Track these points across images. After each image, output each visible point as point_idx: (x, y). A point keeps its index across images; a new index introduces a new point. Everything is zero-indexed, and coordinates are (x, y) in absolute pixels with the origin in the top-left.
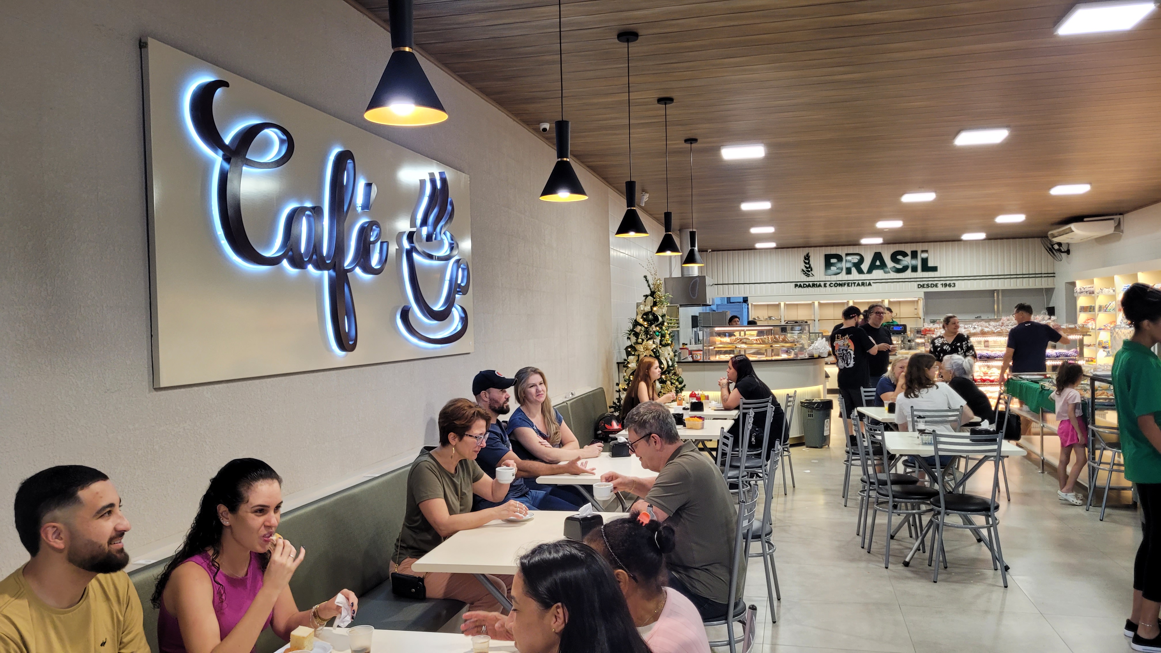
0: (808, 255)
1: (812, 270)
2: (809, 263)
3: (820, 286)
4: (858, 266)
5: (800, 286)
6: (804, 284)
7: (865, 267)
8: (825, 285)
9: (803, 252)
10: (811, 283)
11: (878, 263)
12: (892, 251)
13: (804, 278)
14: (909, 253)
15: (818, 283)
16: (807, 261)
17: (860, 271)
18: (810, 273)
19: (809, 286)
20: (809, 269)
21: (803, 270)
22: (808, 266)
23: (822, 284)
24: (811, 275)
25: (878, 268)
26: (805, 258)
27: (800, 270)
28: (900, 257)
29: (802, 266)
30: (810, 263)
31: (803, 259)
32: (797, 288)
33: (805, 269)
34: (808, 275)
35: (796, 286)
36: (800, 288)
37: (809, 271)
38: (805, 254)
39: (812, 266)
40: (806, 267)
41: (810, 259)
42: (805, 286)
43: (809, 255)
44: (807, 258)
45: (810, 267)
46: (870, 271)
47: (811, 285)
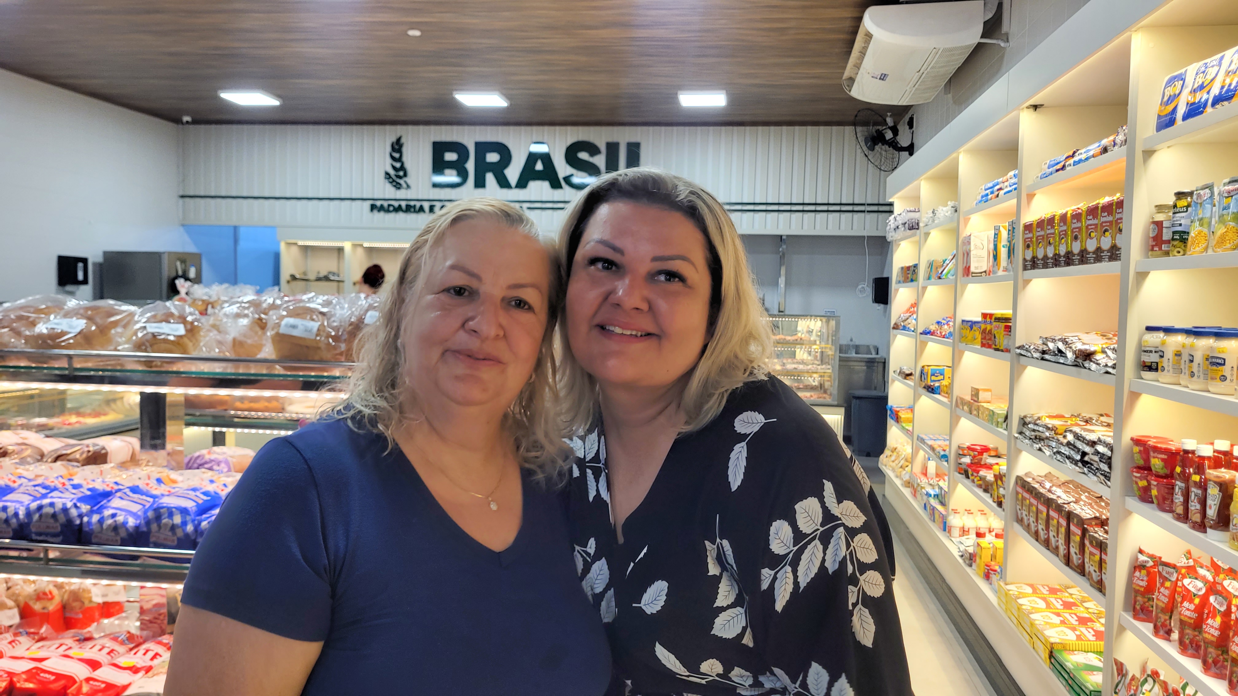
0: (399, 140)
1: (405, 175)
2: (399, 160)
3: (421, 209)
4: (499, 171)
5: (381, 209)
6: (389, 205)
7: (513, 173)
8: (432, 209)
9: (390, 134)
10: (403, 204)
11: (539, 166)
12: (570, 142)
13: (389, 192)
14: (603, 148)
15: (418, 204)
16: (397, 155)
17: (503, 183)
18: (401, 181)
19: (398, 209)
20: (401, 173)
21: (387, 174)
22: (398, 165)
23: (426, 206)
24: (404, 185)
25: (539, 176)
26: (393, 149)
27: (383, 175)
28: (583, 156)
29: (387, 165)
30: (404, 159)
31: (389, 149)
32: (375, 212)
33: (392, 172)
34: (398, 186)
35: (373, 207)
36: (382, 214)
37: (400, 177)
38: (394, 139)
39: (408, 165)
40: (394, 168)
41: (404, 149)
42: (391, 208)
43: (403, 140)
44: (397, 147)
45: (402, 168)
46: (522, 184)
47: (404, 207)
